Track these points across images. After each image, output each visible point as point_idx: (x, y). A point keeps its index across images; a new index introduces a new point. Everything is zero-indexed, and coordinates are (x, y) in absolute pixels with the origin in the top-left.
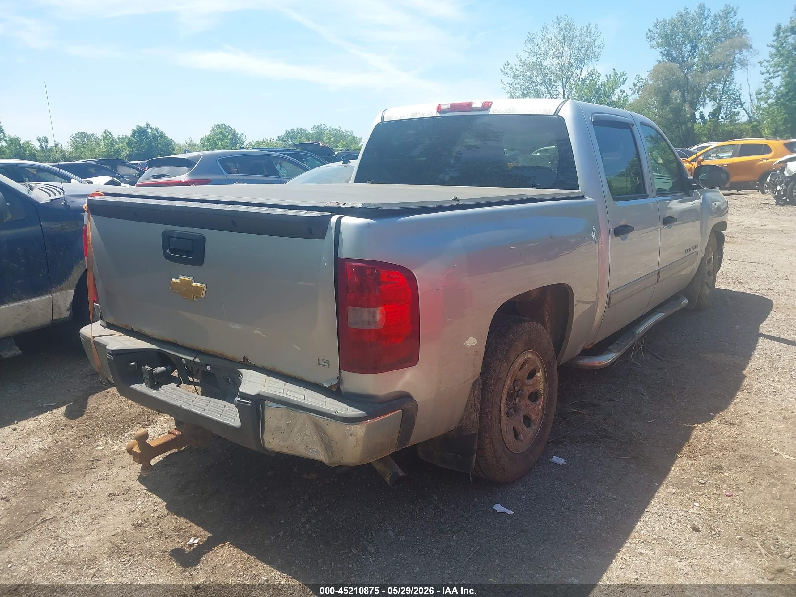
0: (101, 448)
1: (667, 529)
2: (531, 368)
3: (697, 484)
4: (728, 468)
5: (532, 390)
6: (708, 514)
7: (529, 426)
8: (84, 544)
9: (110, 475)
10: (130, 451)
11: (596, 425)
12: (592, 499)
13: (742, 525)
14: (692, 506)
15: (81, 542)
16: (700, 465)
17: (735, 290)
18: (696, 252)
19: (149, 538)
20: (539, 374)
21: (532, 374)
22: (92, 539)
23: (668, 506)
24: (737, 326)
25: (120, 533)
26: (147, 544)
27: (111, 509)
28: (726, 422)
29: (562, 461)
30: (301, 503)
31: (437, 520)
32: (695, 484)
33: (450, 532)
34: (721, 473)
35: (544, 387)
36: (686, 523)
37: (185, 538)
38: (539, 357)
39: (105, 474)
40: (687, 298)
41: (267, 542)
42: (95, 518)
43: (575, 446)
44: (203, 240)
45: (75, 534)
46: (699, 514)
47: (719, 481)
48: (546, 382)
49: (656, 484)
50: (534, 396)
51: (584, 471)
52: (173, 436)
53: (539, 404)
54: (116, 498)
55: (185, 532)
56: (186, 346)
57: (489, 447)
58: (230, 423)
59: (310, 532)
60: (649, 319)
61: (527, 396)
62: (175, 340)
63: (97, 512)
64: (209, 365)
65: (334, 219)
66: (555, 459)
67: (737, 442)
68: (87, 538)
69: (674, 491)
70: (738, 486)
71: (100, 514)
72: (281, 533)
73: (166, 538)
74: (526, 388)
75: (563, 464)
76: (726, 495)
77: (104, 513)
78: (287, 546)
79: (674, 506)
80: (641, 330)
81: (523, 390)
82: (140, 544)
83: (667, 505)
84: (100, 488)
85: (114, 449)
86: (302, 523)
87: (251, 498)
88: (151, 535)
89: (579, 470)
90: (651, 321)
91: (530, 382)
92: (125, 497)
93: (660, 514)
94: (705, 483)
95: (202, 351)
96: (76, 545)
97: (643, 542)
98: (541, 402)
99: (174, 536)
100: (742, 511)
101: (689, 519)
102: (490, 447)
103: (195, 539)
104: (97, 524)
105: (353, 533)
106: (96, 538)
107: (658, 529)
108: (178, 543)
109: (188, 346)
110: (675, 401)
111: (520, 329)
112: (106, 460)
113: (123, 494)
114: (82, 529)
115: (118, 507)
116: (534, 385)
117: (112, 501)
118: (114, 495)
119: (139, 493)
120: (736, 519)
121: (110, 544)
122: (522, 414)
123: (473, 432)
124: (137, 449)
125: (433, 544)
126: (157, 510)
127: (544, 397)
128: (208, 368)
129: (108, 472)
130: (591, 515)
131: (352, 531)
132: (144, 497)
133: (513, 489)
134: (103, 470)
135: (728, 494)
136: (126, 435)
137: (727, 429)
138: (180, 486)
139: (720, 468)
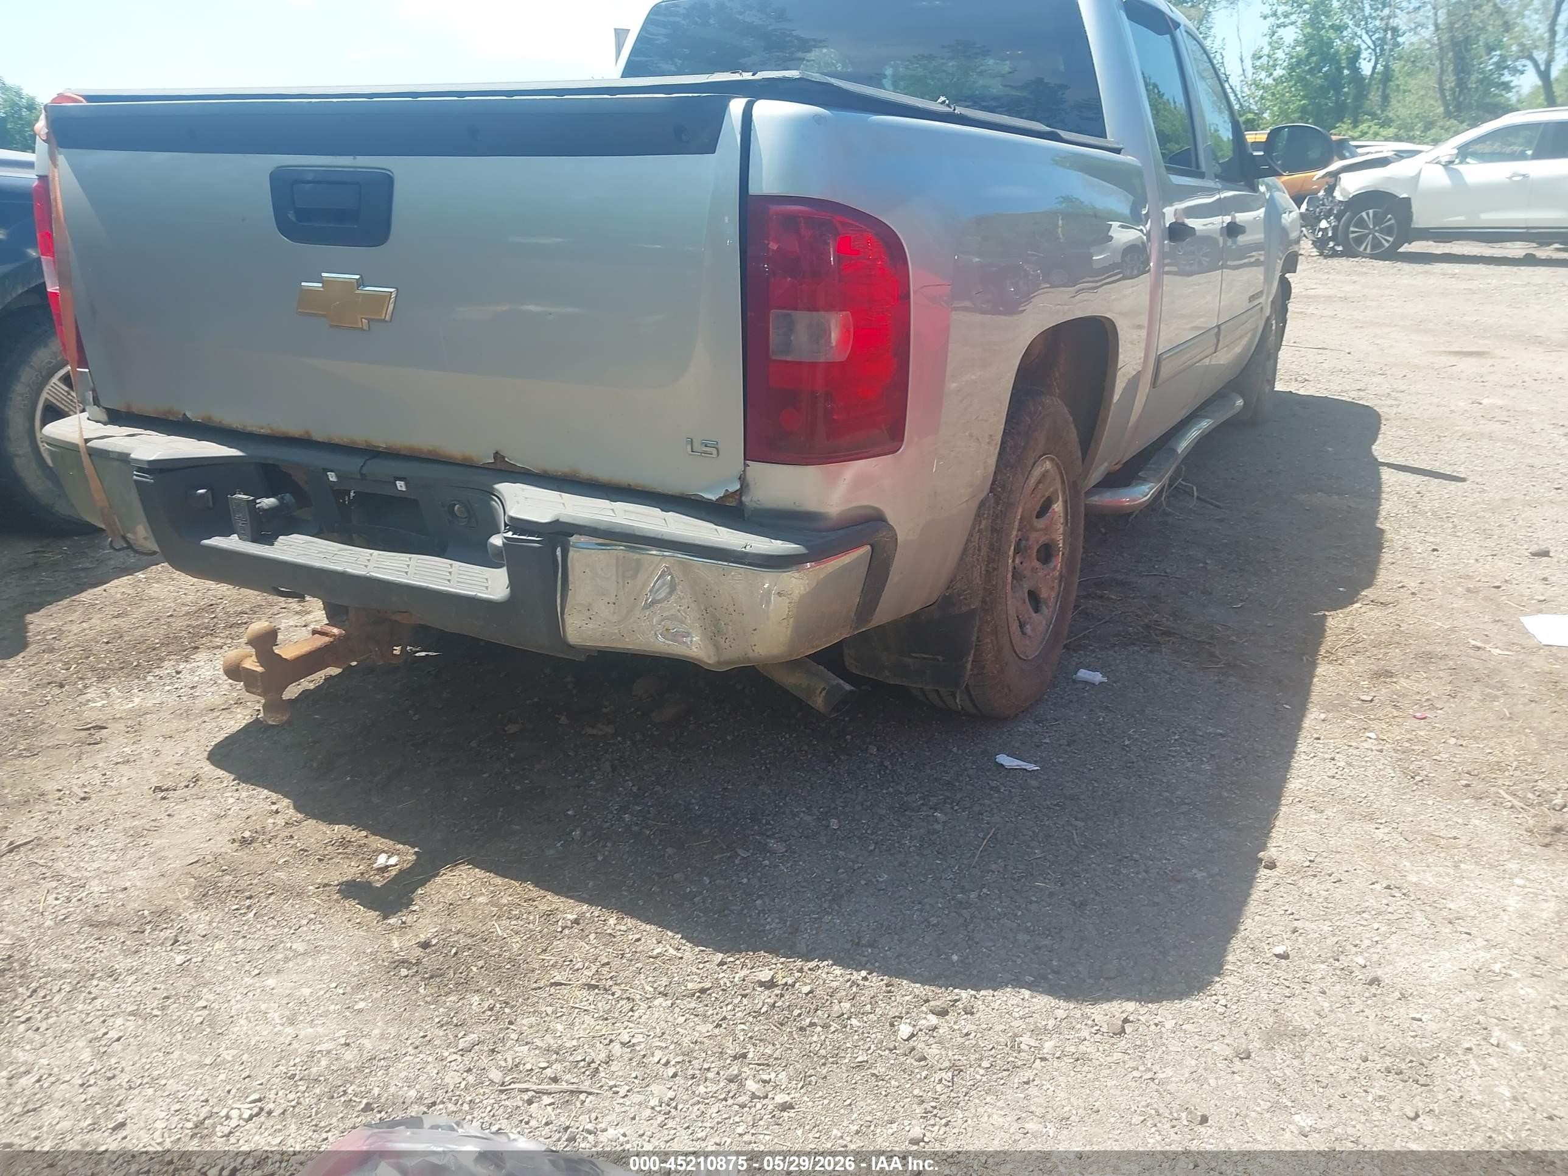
0: (99, 704)
1: (1334, 777)
2: (1047, 494)
3: (1359, 702)
4: (1403, 673)
5: (1043, 540)
6: (1396, 751)
7: (1037, 610)
8: (128, 884)
9: (140, 753)
10: (234, 672)
11: (1137, 615)
12: (1181, 738)
13: (1462, 764)
14: (1363, 739)
15: (117, 882)
16: (1352, 672)
17: (1301, 392)
18: (1259, 307)
19: (279, 863)
20: (1058, 507)
21: (1045, 508)
22: (146, 873)
23: (1321, 741)
24: (1330, 449)
25: (210, 858)
26: (281, 875)
27: (169, 815)
28: (1372, 601)
29: (1097, 677)
30: (598, 777)
31: (891, 790)
32: (1355, 704)
33: (924, 808)
34: (1395, 683)
35: (1064, 534)
36: (1363, 767)
37: (363, 859)
38: (1061, 473)
39: (129, 752)
40: (1243, 397)
41: (550, 852)
42: (136, 835)
43: (1111, 653)
44: (387, 181)
45: (98, 868)
46: (1381, 751)
47: (1395, 696)
48: (1067, 524)
49: (1288, 707)
50: (1046, 553)
51: (1144, 692)
52: (326, 639)
53: (1055, 568)
54: (171, 794)
55: (360, 846)
56: (337, 441)
57: (989, 641)
58: (479, 594)
59: (636, 829)
60: (1190, 429)
61: (1035, 551)
62: (307, 432)
63: (136, 823)
64: (401, 479)
65: (736, 106)
66: (1083, 674)
67: (1402, 632)
68: (132, 873)
69: (1323, 716)
70: (1431, 702)
71: (147, 827)
72: (577, 833)
73: (320, 860)
74: (1033, 536)
75: (1101, 683)
76: (1415, 717)
77: (153, 824)
78: (596, 857)
79: (1332, 741)
80: (1183, 445)
81: (1027, 540)
82: (265, 876)
83: (1318, 739)
84: (124, 779)
85: (131, 705)
86: (612, 812)
87: (484, 775)
88: (283, 856)
89: (1135, 690)
90: (1194, 434)
91: (1041, 523)
92: (194, 791)
93: (1312, 755)
94: (1371, 701)
95: (380, 449)
96: (111, 888)
97: (1300, 802)
98: (1058, 562)
99: (337, 857)
100: (1453, 741)
101: (1366, 759)
102: (992, 640)
103: (389, 857)
104: (145, 845)
105: (726, 822)
106: (152, 871)
107: (1319, 778)
108: (351, 870)
109: (341, 443)
110: (1269, 570)
111: (1040, 408)
112: (121, 726)
113: (187, 786)
114: (114, 857)
115: (184, 812)
116: (1047, 530)
117: (166, 801)
118: (167, 790)
119: (222, 782)
120: (1447, 756)
121: (193, 880)
122: (1026, 586)
123: (973, 607)
124: (252, 664)
125: (897, 830)
126: (277, 812)
127: (1063, 554)
128: (401, 485)
129: (134, 747)
130: (1189, 764)
131: (725, 820)
132: (237, 790)
133: (1020, 729)
134: (117, 744)
135: (1418, 715)
136: (149, 678)
137: (1376, 613)
138: (315, 764)
139: (1389, 674)
